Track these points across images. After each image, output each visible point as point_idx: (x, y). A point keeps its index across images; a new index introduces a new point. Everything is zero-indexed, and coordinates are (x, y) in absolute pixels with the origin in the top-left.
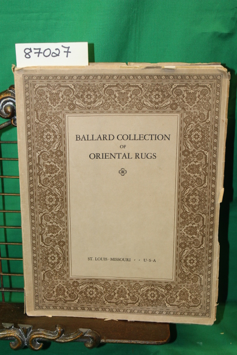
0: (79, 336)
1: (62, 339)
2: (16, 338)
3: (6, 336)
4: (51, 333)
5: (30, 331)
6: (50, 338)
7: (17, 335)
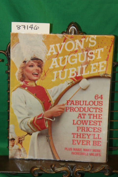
0: (102, 169)
1: (92, 171)
2: (67, 171)
3: (61, 170)
4: (86, 168)
5: (75, 167)
6: (86, 170)
7: (68, 170)
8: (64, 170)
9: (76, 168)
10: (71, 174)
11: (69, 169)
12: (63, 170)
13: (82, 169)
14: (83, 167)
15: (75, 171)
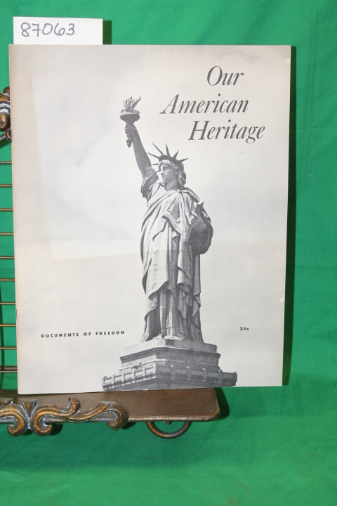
0: (100, 411)
1: (78, 417)
2: (16, 417)
3: (3, 414)
4: (63, 409)
5: (35, 408)
6: (62, 415)
7: (18, 413)
8: (10, 413)
9: (37, 409)
10: (26, 423)
11: (24, 414)
12: (7, 413)
13: (54, 411)
14: (54, 407)
15: (35, 417)
